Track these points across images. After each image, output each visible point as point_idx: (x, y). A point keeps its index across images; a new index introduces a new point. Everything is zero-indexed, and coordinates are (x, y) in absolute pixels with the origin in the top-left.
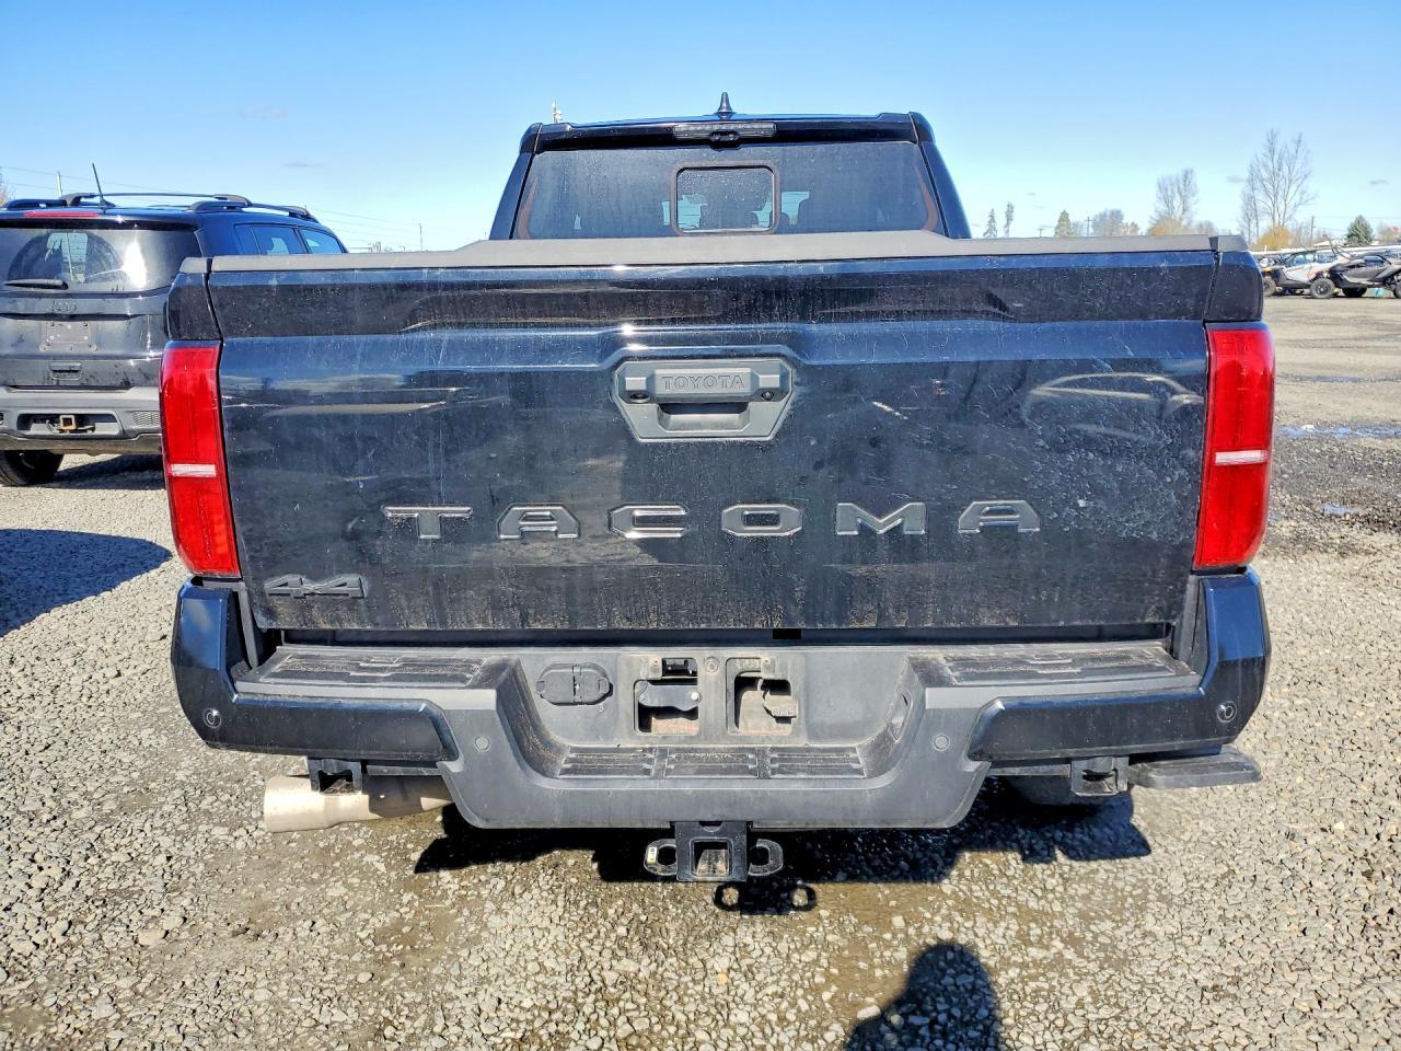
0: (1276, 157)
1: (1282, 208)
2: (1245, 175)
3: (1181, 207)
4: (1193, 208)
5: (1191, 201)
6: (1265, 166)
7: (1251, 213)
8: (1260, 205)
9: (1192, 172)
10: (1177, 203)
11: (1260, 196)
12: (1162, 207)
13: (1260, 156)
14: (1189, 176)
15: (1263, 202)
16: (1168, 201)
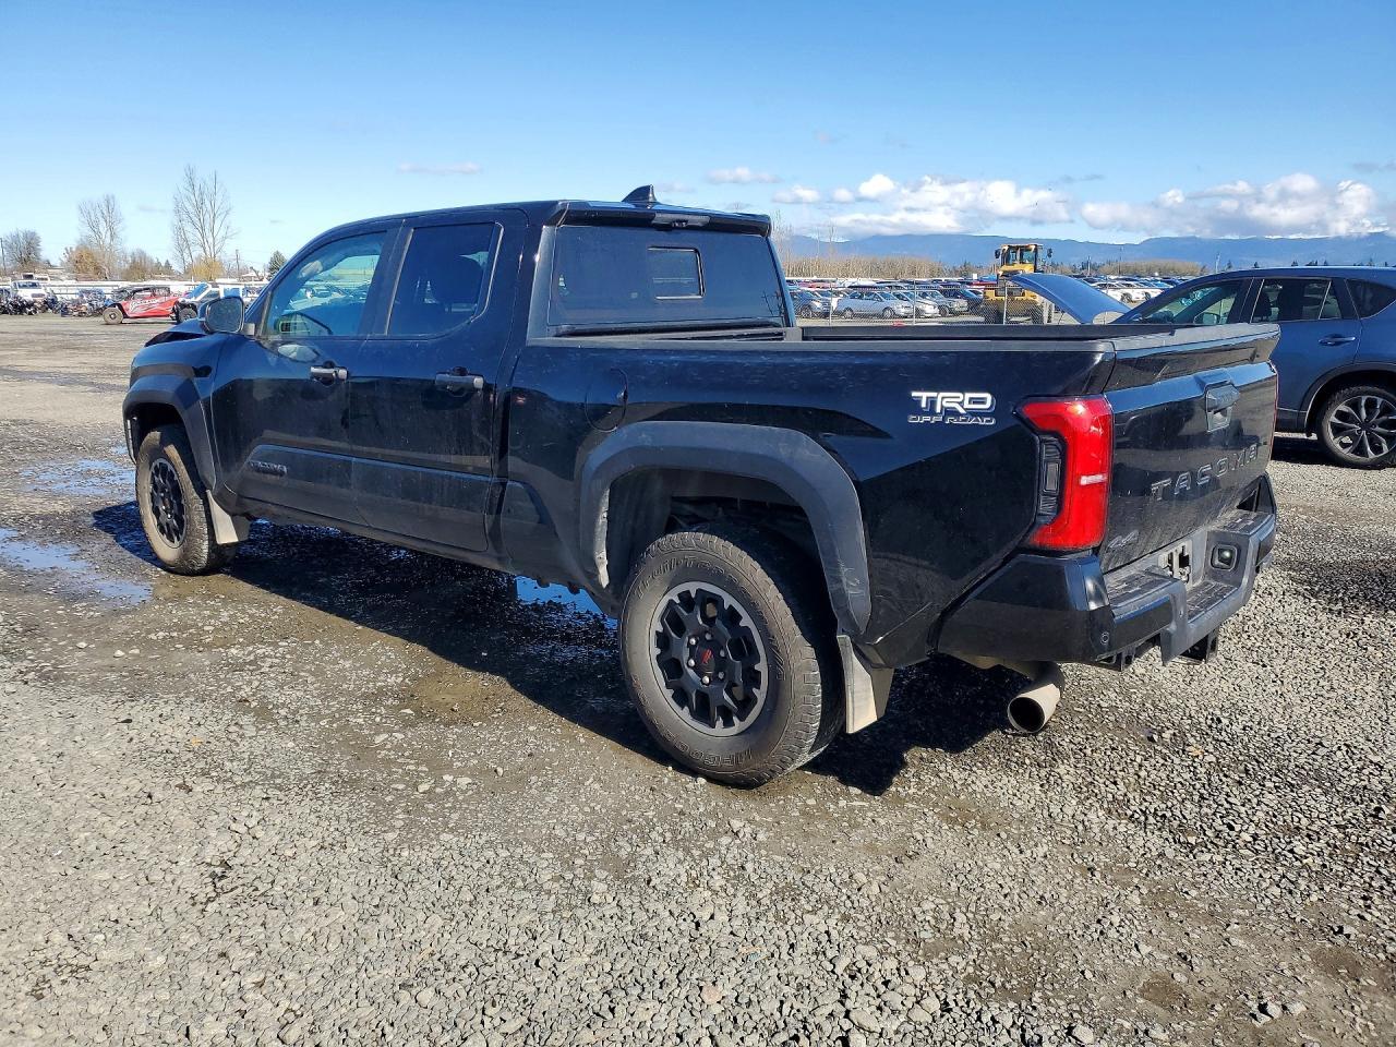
0: (197, 193)
1: (211, 240)
2: (171, 206)
3: (109, 233)
4: (122, 235)
5: (118, 228)
6: (189, 199)
7: (183, 244)
8: (190, 237)
9: (113, 197)
10: (103, 228)
11: (188, 228)
12: (87, 231)
13: (181, 189)
14: (111, 201)
15: (192, 234)
16: (93, 227)
